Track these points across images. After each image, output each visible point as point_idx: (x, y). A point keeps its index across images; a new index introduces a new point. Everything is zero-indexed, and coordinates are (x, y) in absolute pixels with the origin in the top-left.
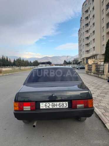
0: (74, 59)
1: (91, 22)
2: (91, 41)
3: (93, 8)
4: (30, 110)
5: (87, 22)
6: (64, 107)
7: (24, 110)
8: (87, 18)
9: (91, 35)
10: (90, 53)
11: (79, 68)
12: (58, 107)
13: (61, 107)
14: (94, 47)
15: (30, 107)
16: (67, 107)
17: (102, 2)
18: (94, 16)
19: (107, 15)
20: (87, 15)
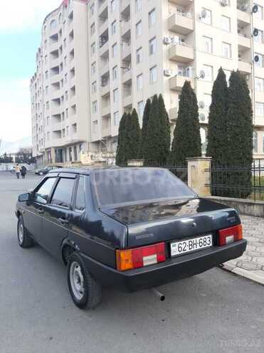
0: (21, 149)
1: (65, 65)
2: (67, 109)
3: (72, 35)
4: (156, 262)
5: (56, 63)
6: (207, 246)
7: (145, 264)
8: (55, 54)
9: (67, 96)
10: (64, 137)
11: (41, 173)
12: (198, 247)
13: (203, 246)
14: (75, 125)
15: (155, 256)
16: (211, 245)
17: (91, 27)
18: (72, 53)
19: (101, 57)
20: (56, 46)
